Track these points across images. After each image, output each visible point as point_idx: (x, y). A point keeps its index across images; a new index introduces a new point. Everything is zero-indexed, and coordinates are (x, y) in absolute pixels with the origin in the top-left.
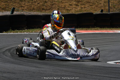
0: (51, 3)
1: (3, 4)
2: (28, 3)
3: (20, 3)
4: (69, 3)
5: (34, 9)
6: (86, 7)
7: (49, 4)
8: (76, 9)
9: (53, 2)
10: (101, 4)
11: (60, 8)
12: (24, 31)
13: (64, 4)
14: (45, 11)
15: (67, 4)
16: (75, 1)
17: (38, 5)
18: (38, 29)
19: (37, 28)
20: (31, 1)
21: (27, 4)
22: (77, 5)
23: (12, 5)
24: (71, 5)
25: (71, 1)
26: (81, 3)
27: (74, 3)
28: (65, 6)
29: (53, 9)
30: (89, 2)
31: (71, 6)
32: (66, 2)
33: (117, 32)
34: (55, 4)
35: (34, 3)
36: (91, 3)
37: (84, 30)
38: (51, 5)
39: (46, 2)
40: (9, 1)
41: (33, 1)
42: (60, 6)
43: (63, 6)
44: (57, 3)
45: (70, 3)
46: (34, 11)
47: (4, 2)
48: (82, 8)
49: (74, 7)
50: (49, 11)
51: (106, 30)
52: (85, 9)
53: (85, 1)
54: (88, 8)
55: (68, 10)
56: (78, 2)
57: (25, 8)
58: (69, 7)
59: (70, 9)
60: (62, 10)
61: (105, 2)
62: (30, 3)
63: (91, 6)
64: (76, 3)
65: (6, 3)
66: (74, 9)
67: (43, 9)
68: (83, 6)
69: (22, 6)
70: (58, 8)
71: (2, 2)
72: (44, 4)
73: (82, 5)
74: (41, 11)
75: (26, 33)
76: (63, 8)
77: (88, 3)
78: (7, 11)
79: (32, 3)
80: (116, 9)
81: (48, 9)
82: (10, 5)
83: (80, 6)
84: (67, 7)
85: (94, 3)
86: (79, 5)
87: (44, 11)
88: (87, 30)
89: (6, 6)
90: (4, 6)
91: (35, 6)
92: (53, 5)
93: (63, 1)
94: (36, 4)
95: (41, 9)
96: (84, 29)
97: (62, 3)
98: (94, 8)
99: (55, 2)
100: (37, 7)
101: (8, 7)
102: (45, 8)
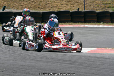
0: (45, 3)
1: (6, 3)
2: (26, 2)
3: (20, 2)
4: (60, 3)
5: (31, 8)
6: (74, 6)
7: (44, 3)
8: (66, 8)
9: (47, 2)
10: (87, 3)
11: (53, 7)
13: (56, 4)
14: (41, 9)
15: (59, 4)
16: (66, 1)
17: (35, 4)
20: (29, 1)
21: (25, 4)
22: (67, 5)
23: (13, 4)
24: (62, 4)
25: (62, 1)
26: (70, 3)
27: (65, 3)
28: (57, 6)
29: (47, 7)
30: (78, 2)
31: (62, 6)
32: (58, 2)
34: (49, 3)
35: (31, 3)
36: (79, 3)
38: (45, 4)
39: (41, 2)
40: (10, 1)
41: (31, 1)
42: (54, 5)
43: (55, 5)
44: (51, 3)
45: (62, 3)
46: (31, 9)
47: (7, 2)
48: (71, 7)
49: (65, 6)
50: (44, 9)
52: (74, 7)
53: (74, 1)
54: (76, 7)
55: (59, 8)
56: (68, 2)
57: (23, 7)
58: (60, 6)
59: (61, 8)
60: (55, 8)
61: (90, 2)
62: (28, 3)
63: (79, 5)
64: (67, 3)
65: (8, 3)
66: (64, 7)
67: (39, 8)
68: (72, 6)
69: (21, 5)
70: (52, 6)
71: (5, 1)
72: (40, 3)
73: (72, 4)
74: (37, 9)
76: (55, 7)
77: (76, 3)
78: (9, 9)
79: (30, 2)
80: (100, 8)
81: (43, 8)
82: (12, 4)
83: (69, 6)
84: (58, 6)
85: (82, 3)
86: (69, 4)
87: (39, 9)
89: (8, 5)
90: (7, 5)
91: (32, 5)
92: (47, 4)
93: (56, 1)
94: (33, 3)
95: (37, 7)
97: (55, 3)
98: (82, 7)
99: (49, 2)
100: (34, 5)
101: (10, 6)
102: (40, 7)
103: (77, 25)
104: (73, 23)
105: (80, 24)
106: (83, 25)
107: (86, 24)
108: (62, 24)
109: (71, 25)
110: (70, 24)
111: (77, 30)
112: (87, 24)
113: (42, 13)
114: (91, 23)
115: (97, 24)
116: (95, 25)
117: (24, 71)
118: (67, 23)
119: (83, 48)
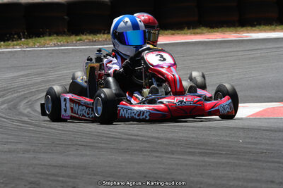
12: (15, 43)
18: (51, 38)
19: (50, 35)
33: (247, 37)
37: (167, 34)
51: (221, 32)
75: (18, 49)
88: (173, 34)
96: (166, 32)
103: (218, 34)
104: (205, 30)
105: (228, 29)
106: (236, 32)
107: (244, 29)
108: (173, 32)
109: (201, 33)
110: (197, 34)
111: (218, 51)
112: (249, 28)
113: (109, 4)
114: (260, 25)
115: (278, 28)
116: (274, 30)
117: (62, 182)
118: (189, 28)
119: (240, 105)
